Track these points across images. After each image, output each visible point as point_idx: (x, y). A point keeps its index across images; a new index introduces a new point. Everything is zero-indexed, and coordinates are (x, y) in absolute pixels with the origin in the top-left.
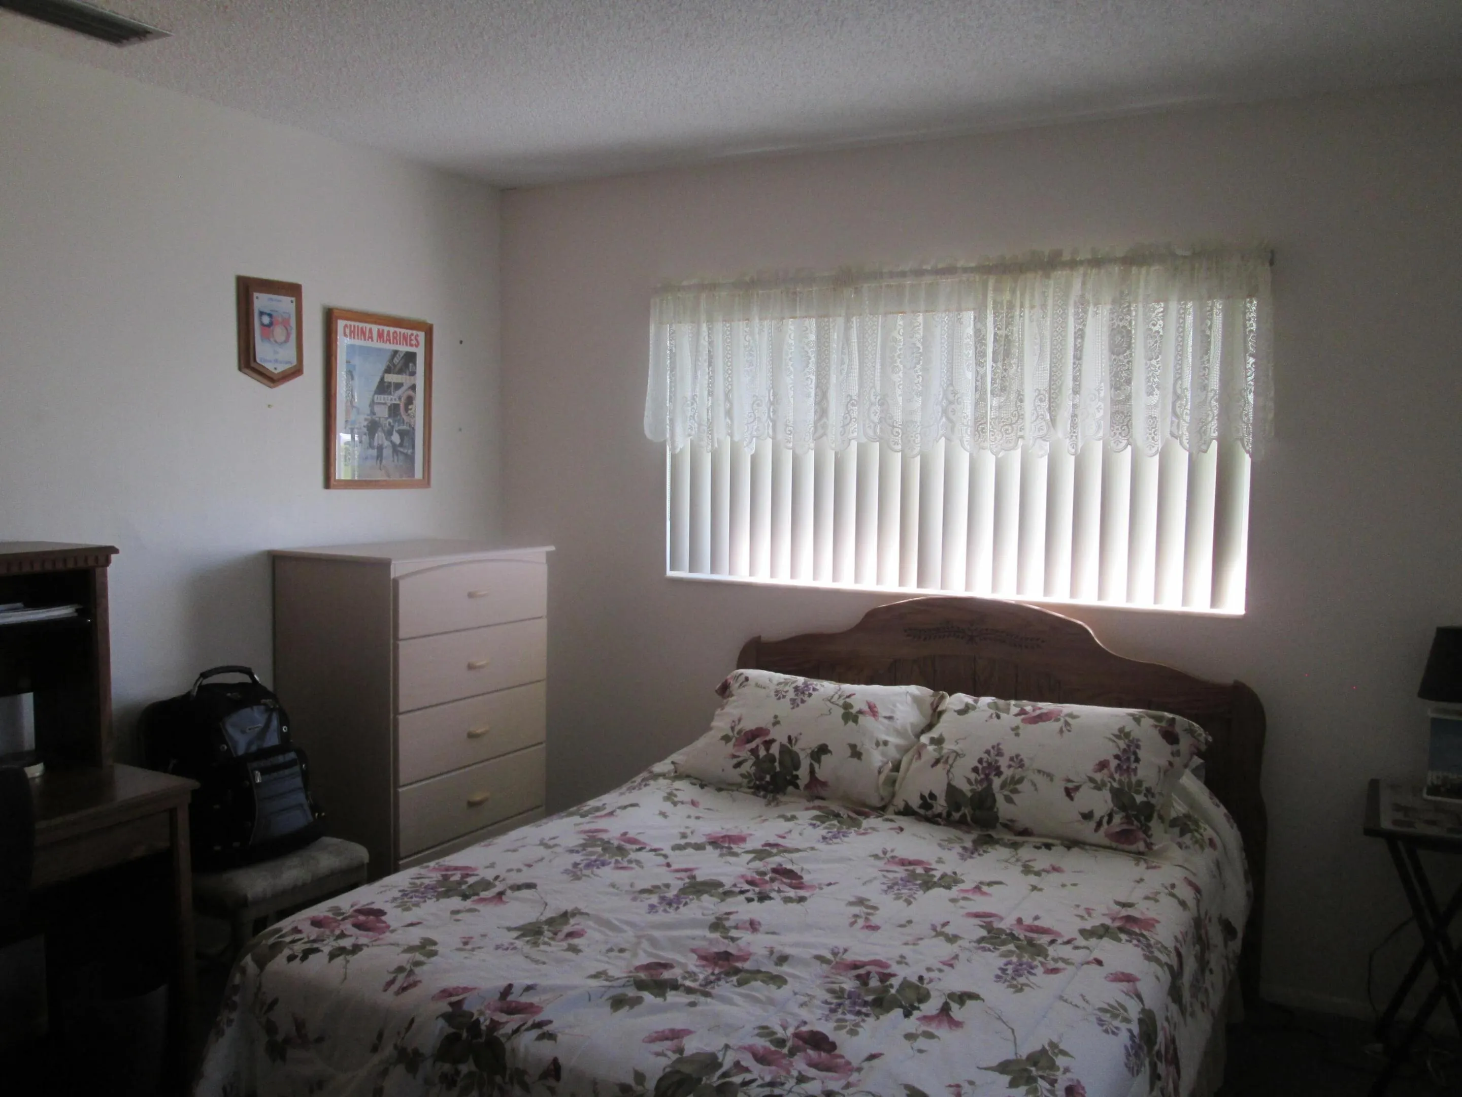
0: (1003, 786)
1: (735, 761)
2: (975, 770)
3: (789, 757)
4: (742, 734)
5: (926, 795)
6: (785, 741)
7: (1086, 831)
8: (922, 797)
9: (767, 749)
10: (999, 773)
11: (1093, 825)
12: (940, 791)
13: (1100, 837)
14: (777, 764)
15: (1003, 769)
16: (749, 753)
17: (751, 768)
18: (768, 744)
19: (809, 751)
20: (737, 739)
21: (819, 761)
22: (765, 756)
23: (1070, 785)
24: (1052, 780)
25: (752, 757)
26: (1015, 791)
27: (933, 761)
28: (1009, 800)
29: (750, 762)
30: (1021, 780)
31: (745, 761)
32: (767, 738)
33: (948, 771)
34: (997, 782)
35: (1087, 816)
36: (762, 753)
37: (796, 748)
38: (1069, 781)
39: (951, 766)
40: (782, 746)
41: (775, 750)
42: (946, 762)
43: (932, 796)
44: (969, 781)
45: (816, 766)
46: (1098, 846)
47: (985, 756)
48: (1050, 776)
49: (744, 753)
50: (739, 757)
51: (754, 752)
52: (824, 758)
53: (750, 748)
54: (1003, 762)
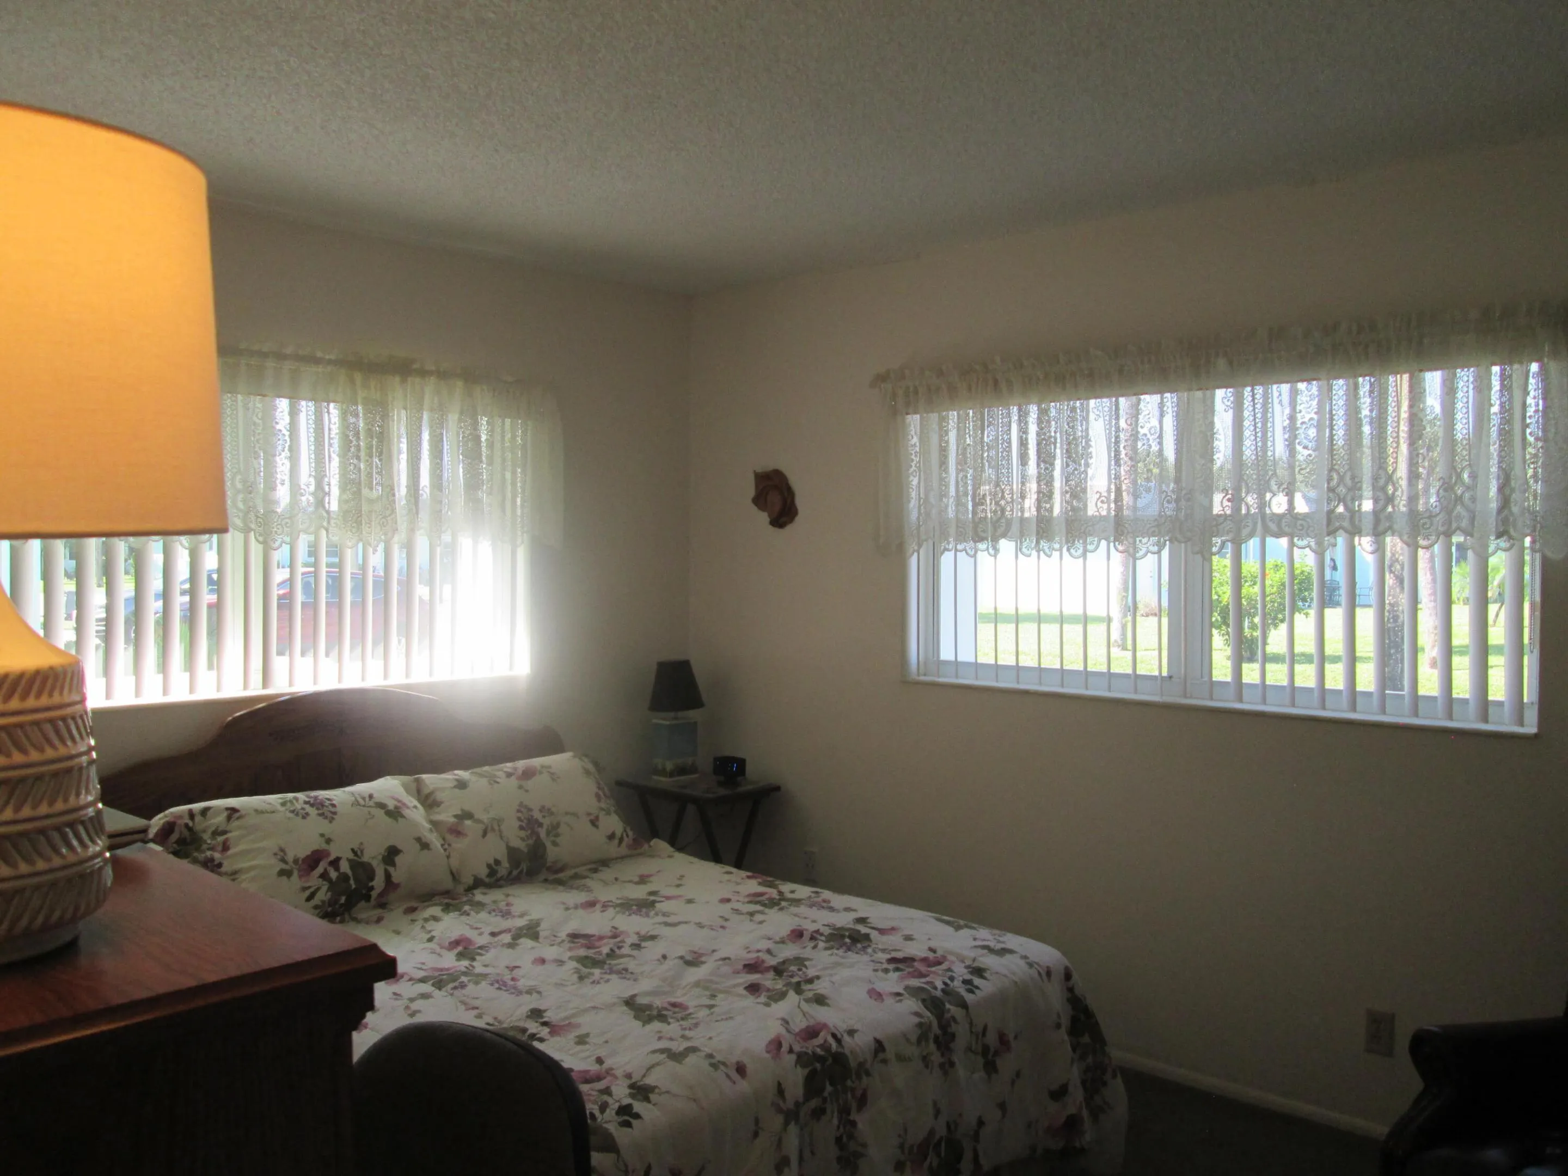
0: (548, 833)
1: (307, 893)
2: (521, 828)
3: (362, 870)
4: (300, 862)
5: (492, 862)
6: (351, 856)
7: (613, 849)
8: (489, 866)
9: (337, 869)
10: (541, 825)
11: (616, 841)
12: (501, 854)
13: (623, 850)
14: (352, 882)
15: (541, 820)
16: (320, 880)
17: (326, 894)
18: (335, 863)
19: (380, 857)
20: (299, 871)
21: (393, 864)
22: (338, 877)
23: (592, 817)
24: (578, 817)
25: (324, 882)
26: (557, 835)
27: (481, 833)
28: (555, 844)
29: (325, 888)
30: (558, 825)
31: (318, 889)
32: (332, 858)
33: (501, 837)
34: (542, 833)
35: (611, 837)
36: (333, 875)
37: (366, 858)
38: (589, 814)
39: (500, 831)
40: (349, 860)
41: (345, 867)
42: (493, 830)
43: (497, 862)
44: (523, 839)
45: (391, 869)
46: (623, 858)
47: (519, 815)
48: (575, 815)
49: (314, 880)
50: (309, 887)
51: (324, 876)
52: (398, 859)
53: (318, 875)
54: (537, 815)
